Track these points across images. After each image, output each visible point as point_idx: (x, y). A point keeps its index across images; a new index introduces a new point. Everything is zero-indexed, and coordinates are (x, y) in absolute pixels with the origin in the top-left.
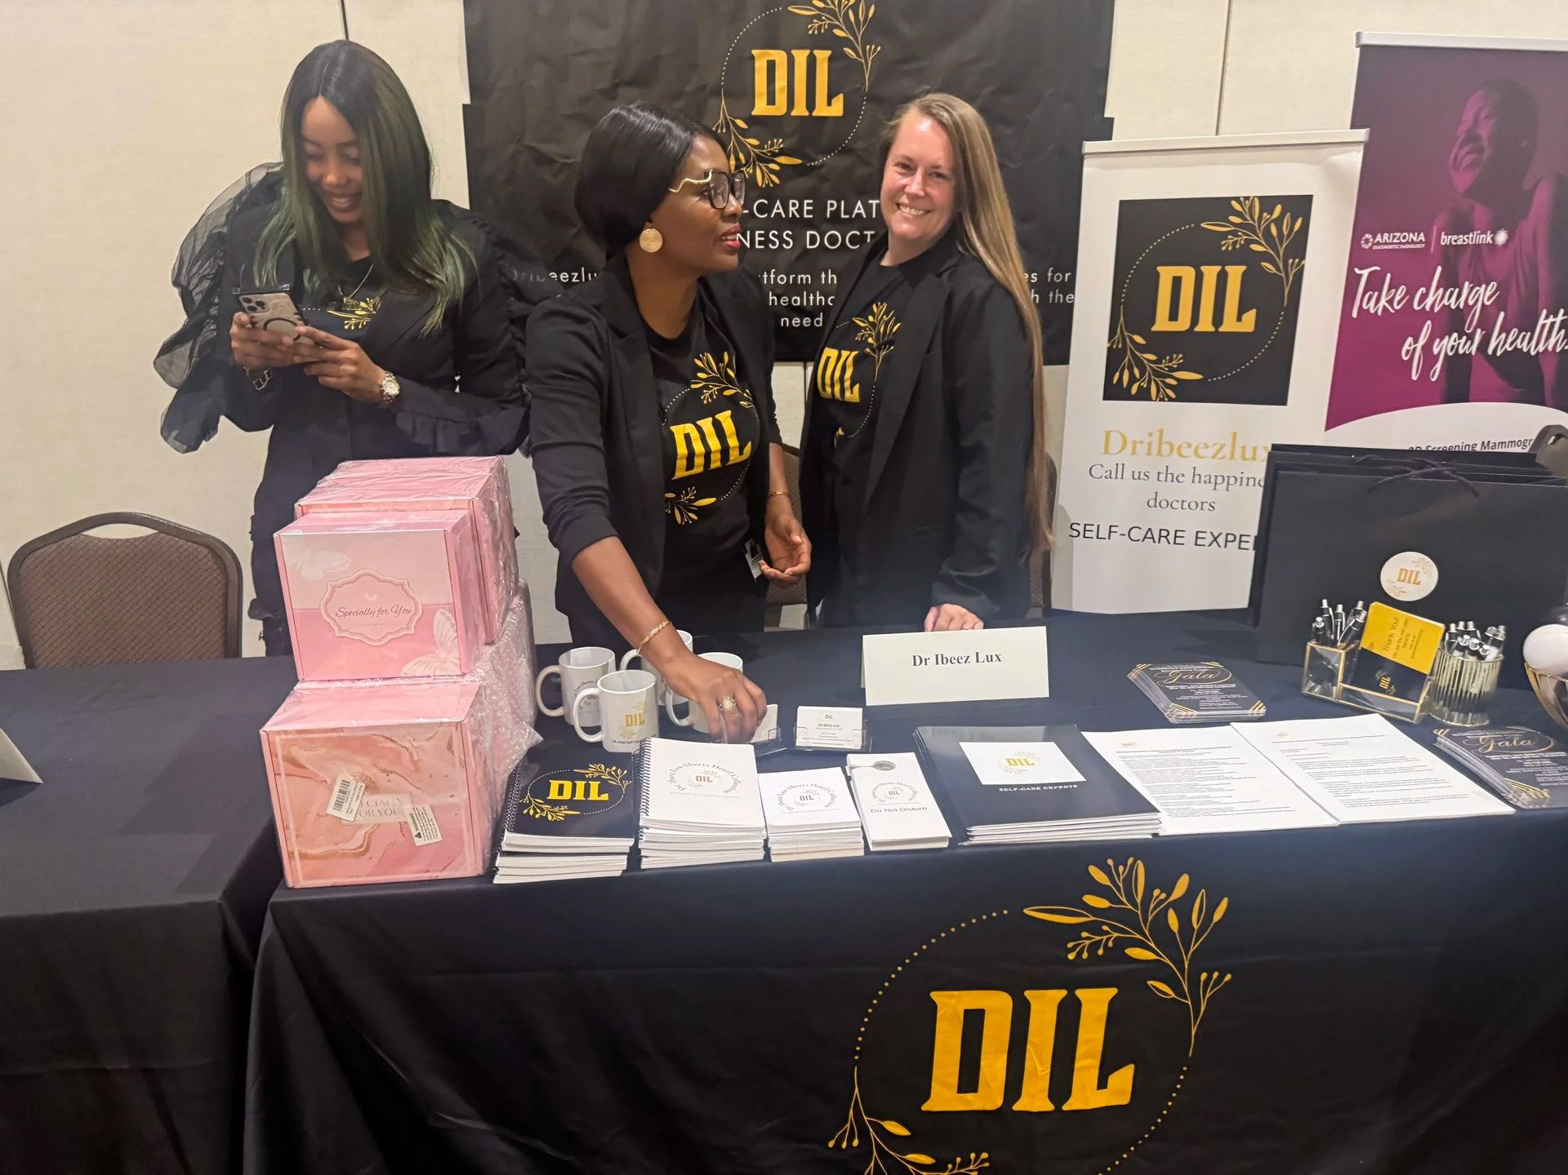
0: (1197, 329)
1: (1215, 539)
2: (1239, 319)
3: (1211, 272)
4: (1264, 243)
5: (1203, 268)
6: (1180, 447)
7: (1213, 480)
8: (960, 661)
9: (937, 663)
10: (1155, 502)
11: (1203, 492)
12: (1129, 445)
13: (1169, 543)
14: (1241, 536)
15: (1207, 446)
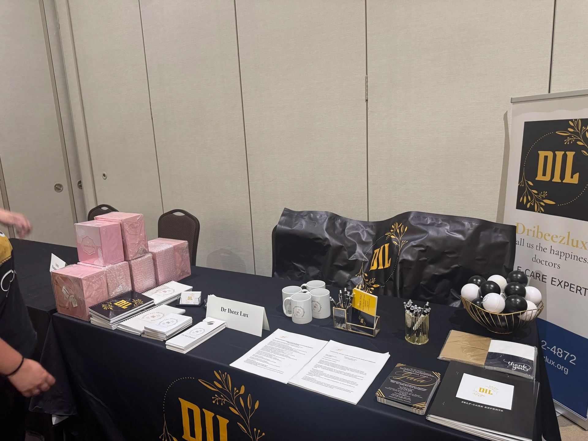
0: (553, 181)
1: (560, 283)
2: (572, 177)
3: (560, 154)
4: (583, 141)
5: (556, 152)
6: (545, 235)
7: (559, 254)
8: (236, 313)
9: (228, 312)
10: (535, 260)
11: (554, 259)
12: (526, 231)
13: (540, 280)
14: (571, 284)
15: (557, 237)
